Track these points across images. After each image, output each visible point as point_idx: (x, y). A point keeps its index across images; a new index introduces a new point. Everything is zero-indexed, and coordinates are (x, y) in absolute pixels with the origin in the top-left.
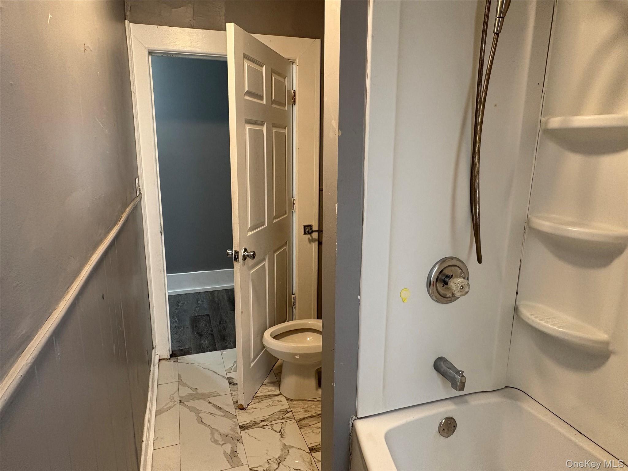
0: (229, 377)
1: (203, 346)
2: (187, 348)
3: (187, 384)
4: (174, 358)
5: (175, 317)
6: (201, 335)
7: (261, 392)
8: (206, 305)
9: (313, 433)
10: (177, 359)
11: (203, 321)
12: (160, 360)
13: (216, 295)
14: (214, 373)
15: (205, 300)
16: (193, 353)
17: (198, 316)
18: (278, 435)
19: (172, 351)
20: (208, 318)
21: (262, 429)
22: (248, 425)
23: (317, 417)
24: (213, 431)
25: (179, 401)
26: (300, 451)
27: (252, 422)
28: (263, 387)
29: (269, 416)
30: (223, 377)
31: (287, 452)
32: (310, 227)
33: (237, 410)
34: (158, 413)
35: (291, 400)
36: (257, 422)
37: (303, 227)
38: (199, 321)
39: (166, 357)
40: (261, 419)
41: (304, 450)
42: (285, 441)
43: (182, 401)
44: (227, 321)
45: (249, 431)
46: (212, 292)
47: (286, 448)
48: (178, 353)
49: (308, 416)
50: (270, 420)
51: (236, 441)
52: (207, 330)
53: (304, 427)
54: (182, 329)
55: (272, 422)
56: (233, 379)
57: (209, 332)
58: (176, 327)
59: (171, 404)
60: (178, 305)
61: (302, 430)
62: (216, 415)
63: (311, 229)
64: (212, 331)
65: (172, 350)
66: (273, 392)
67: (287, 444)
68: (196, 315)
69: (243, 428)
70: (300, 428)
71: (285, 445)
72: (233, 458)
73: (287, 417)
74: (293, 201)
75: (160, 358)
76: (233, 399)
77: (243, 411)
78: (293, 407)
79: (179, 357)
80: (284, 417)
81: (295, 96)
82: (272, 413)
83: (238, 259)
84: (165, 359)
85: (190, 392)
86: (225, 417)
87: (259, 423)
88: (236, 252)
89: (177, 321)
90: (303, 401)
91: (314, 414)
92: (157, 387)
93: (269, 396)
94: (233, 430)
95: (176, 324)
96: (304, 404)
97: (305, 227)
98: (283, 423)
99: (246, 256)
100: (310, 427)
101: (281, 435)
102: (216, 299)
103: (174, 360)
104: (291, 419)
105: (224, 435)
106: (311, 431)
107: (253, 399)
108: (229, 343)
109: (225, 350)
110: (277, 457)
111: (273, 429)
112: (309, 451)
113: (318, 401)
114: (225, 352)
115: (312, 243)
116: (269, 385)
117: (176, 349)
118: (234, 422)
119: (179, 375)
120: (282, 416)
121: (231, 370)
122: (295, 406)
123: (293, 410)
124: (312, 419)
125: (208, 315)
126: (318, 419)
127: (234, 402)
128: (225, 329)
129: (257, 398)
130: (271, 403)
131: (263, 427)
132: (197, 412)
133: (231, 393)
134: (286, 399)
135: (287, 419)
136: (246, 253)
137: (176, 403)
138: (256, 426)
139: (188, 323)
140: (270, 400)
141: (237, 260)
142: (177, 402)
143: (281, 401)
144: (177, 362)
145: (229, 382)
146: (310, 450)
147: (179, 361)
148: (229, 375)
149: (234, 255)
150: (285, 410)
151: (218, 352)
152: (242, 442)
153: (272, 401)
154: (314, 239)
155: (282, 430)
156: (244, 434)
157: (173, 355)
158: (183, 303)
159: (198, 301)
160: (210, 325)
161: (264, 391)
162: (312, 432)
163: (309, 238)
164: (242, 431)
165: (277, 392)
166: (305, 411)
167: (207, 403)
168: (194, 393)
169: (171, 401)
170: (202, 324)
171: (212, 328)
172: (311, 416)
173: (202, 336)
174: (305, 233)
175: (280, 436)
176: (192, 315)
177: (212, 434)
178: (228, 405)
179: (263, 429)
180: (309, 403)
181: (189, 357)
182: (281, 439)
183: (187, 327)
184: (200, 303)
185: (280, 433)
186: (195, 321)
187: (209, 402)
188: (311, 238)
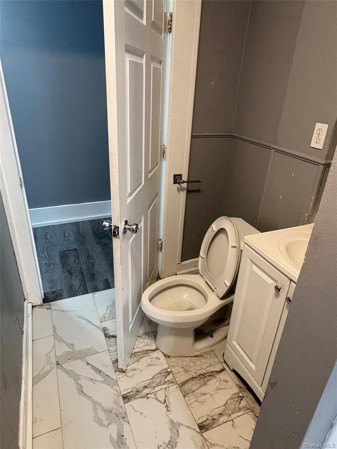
0: (104, 328)
1: (75, 287)
2: (59, 289)
3: (63, 338)
4: (47, 304)
5: (45, 252)
6: (71, 274)
7: (138, 347)
8: (72, 238)
9: (199, 402)
10: (50, 304)
11: (72, 256)
12: (33, 307)
13: (81, 227)
14: (88, 323)
15: (71, 233)
16: (65, 297)
17: (66, 250)
18: (163, 407)
19: (45, 294)
20: (77, 253)
21: (145, 398)
22: (130, 394)
23: (199, 378)
24: (96, 404)
25: (56, 362)
26: (190, 429)
27: (135, 390)
28: (140, 340)
29: (150, 380)
30: (98, 327)
31: (176, 432)
32: (180, 176)
33: (118, 373)
34: (35, 381)
35: (169, 357)
36: (140, 389)
37: (173, 176)
38: (67, 257)
39: (39, 304)
40: (143, 384)
41: (193, 429)
42: (172, 416)
43: (59, 363)
44: (94, 256)
45: (133, 403)
46: (77, 224)
47: (175, 426)
48: (50, 296)
49: (189, 378)
50: (152, 385)
51: (122, 420)
52: (77, 267)
53: (188, 394)
54: (53, 266)
55: (155, 388)
56: (108, 329)
57: (79, 269)
58: (46, 264)
59: (48, 368)
60: (47, 239)
61: (187, 399)
62: (96, 381)
63: (181, 179)
64: (81, 268)
65: (44, 292)
66: (149, 346)
67: (175, 421)
68: (65, 249)
69: (126, 398)
70: (184, 396)
71: (173, 422)
72: (121, 446)
73: (169, 381)
74: (164, 149)
75: (33, 305)
76: (112, 357)
77: (123, 374)
78: (173, 367)
79: (52, 303)
80: (165, 380)
81: (171, 21)
82: (153, 376)
83: (119, 235)
84: (38, 305)
85: (68, 349)
86: (106, 384)
87: (142, 391)
88: (115, 227)
89: (47, 256)
90: (181, 357)
91: (195, 375)
92: (32, 343)
93: (147, 352)
94: (116, 402)
95: (46, 261)
96: (182, 361)
97: (175, 176)
98: (165, 389)
99: (127, 229)
100: (194, 393)
101: (167, 406)
102: (81, 231)
103: (48, 307)
104: (172, 383)
105: (108, 411)
106: (195, 399)
107: (132, 357)
108: (99, 283)
109: (97, 293)
110: (167, 442)
111: (157, 399)
112: (198, 430)
113: (195, 356)
114: (97, 294)
115: (180, 192)
116: (144, 336)
117: (48, 291)
118: (116, 390)
119: (54, 327)
120: (163, 379)
121: (105, 317)
122: (174, 364)
123: (173, 370)
124: (193, 382)
125: (76, 249)
126: (199, 382)
127: (112, 361)
128: (93, 266)
129: (135, 356)
130: (149, 362)
131: (146, 396)
132: (76, 377)
133: (109, 350)
134: (164, 356)
135: (169, 384)
136: (127, 227)
137: (53, 365)
138: (139, 396)
139: (57, 260)
140: (148, 357)
141: (116, 236)
142: (55, 364)
143: (159, 359)
144: (51, 309)
145: (104, 334)
146: (199, 428)
147: (52, 308)
148: (104, 325)
149: (113, 230)
150: (165, 371)
151: (90, 295)
152: (128, 421)
153: (150, 358)
154: (183, 188)
155: (166, 399)
156: (128, 407)
157: (46, 300)
158: (51, 236)
159: (65, 233)
160: (79, 262)
161: (141, 345)
162: (197, 401)
163: (178, 188)
164: (126, 403)
165: (153, 347)
166: (185, 371)
167: (85, 364)
168: (71, 350)
169: (48, 364)
170: (71, 260)
171: (80, 264)
172: (192, 378)
173: (73, 274)
174: (175, 182)
175: (166, 409)
176: (61, 250)
177: (95, 409)
178: (107, 366)
179: (147, 399)
180: (187, 359)
181: (61, 302)
182: (168, 413)
183: (57, 263)
184: (68, 235)
185: (165, 405)
186: (64, 256)
187: (88, 363)
188: (179, 187)
